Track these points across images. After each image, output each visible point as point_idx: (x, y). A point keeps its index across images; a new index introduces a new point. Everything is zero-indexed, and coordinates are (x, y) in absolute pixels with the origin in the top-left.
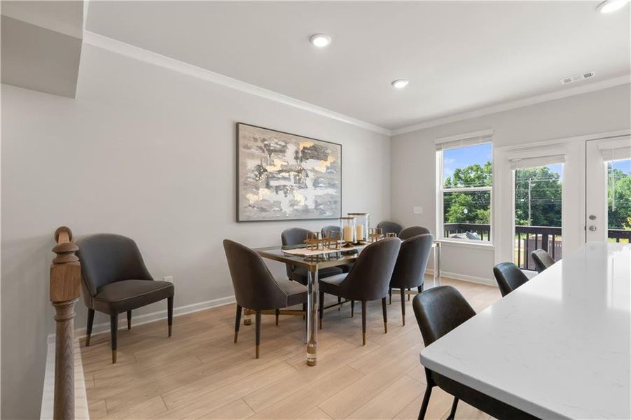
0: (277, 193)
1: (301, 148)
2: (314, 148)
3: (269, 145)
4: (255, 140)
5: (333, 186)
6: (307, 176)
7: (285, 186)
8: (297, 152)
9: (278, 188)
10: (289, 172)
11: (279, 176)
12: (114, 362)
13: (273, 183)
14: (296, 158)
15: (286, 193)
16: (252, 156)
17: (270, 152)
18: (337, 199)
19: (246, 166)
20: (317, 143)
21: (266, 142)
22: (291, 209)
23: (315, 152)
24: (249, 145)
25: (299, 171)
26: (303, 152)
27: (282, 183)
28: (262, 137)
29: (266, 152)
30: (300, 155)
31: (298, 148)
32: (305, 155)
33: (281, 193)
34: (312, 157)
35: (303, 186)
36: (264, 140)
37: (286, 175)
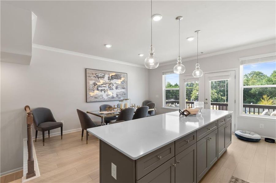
0: (101, 92)
1: (111, 75)
2: (116, 75)
3: (98, 76)
4: (93, 74)
5: (124, 88)
6: (113, 85)
7: (104, 89)
8: (109, 77)
9: (101, 90)
10: (106, 84)
11: (102, 86)
12: (44, 145)
13: (100, 88)
14: (109, 79)
15: (105, 92)
16: (92, 80)
17: (98, 78)
18: (126, 93)
19: (89, 83)
20: (117, 73)
21: (97, 75)
22: (107, 97)
23: (117, 77)
24: (90, 76)
25: (110, 84)
26: (111, 77)
27: (103, 88)
28: (95, 73)
29: (97, 78)
30: (110, 78)
31: (109, 76)
32: (112, 78)
33: (103, 92)
34: (115, 79)
35: (111, 89)
36: (96, 74)
37: (105, 85)
